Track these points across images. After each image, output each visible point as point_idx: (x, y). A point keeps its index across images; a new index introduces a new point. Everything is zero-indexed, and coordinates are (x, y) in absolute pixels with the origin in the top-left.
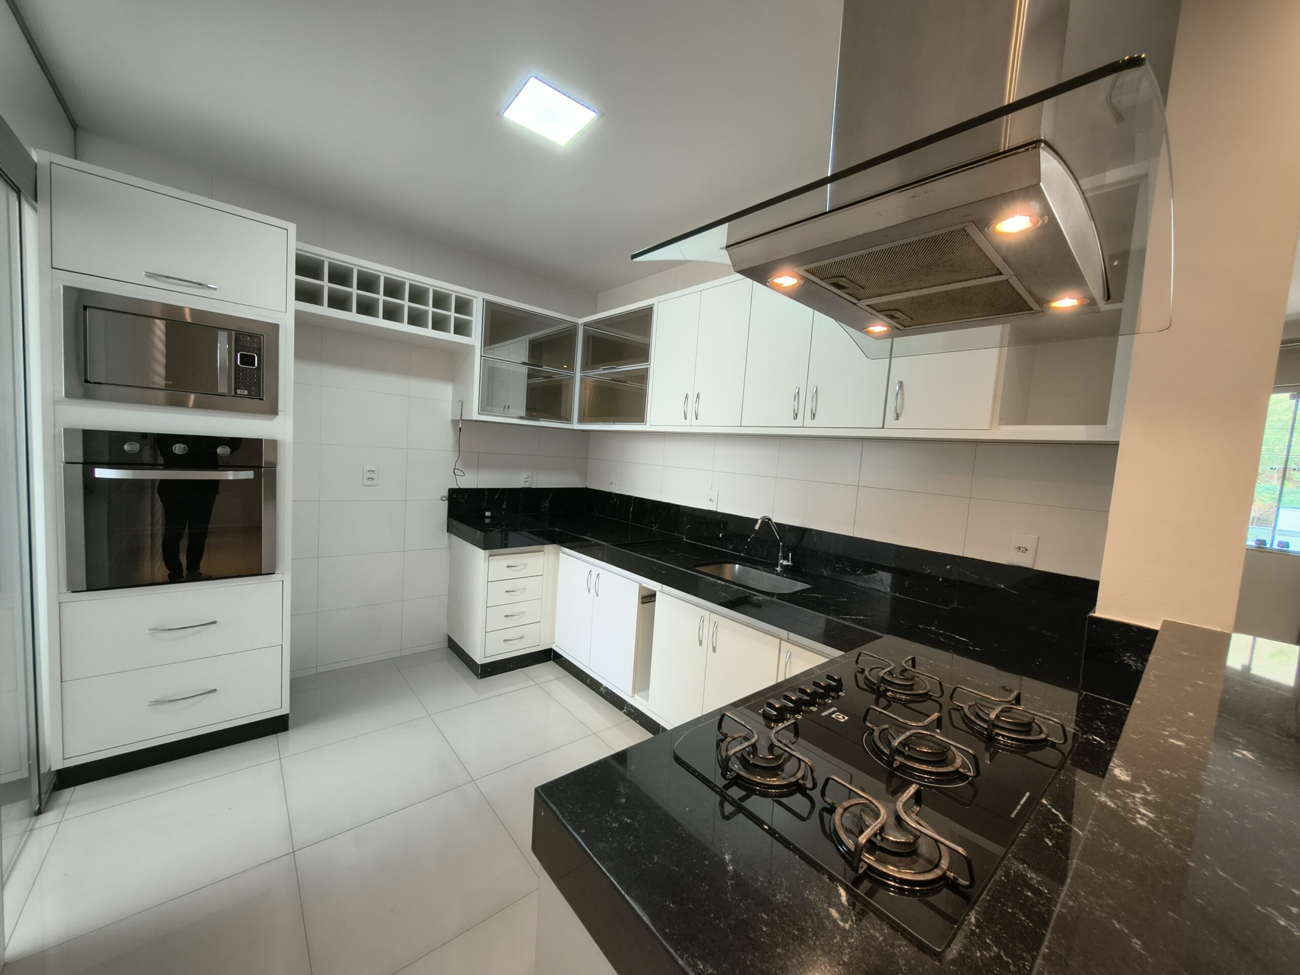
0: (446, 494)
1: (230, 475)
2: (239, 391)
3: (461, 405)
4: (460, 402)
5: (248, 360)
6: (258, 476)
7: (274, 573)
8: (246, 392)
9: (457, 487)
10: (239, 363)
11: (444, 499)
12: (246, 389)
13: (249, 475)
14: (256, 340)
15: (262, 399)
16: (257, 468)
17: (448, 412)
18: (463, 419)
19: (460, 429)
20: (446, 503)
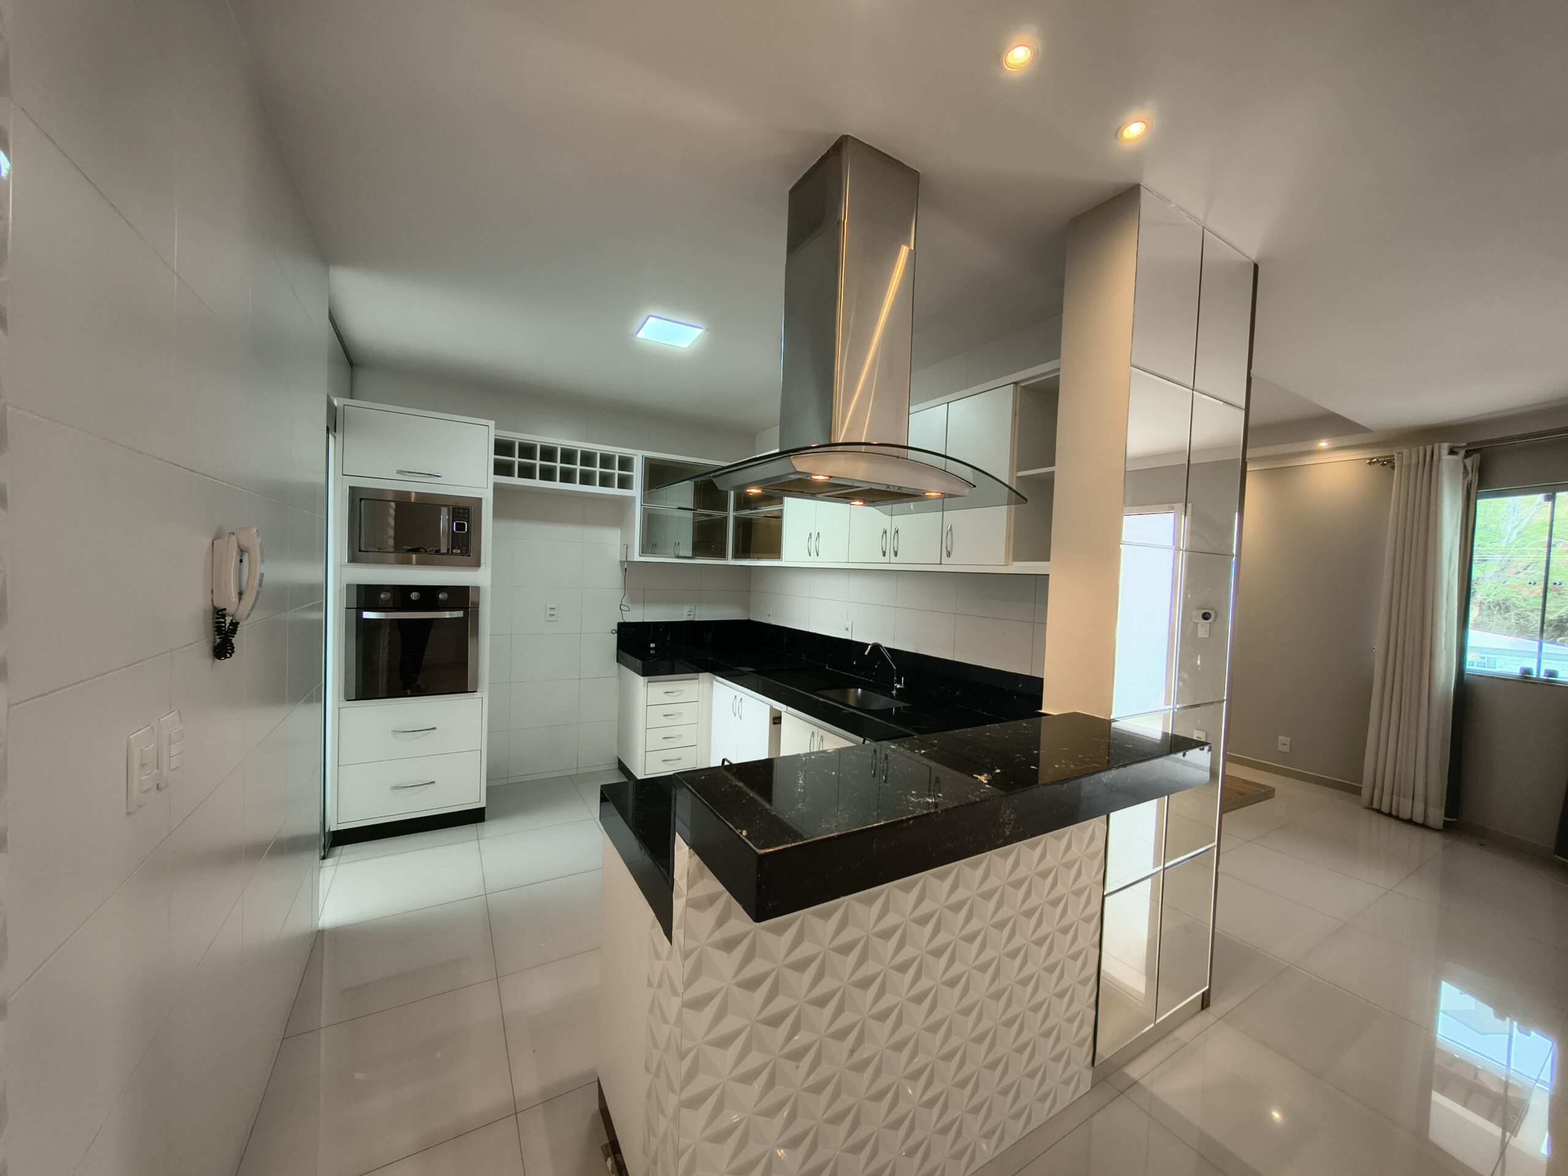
0: (616, 628)
1: (447, 615)
2: (454, 551)
4: (626, 546)
5: (460, 527)
6: (466, 614)
7: (476, 692)
8: (459, 551)
9: (622, 621)
10: (455, 529)
11: (614, 632)
12: (459, 549)
13: (459, 614)
14: (466, 511)
15: (470, 556)
16: (464, 608)
17: (617, 555)
18: (628, 560)
19: (626, 569)
20: (616, 635)
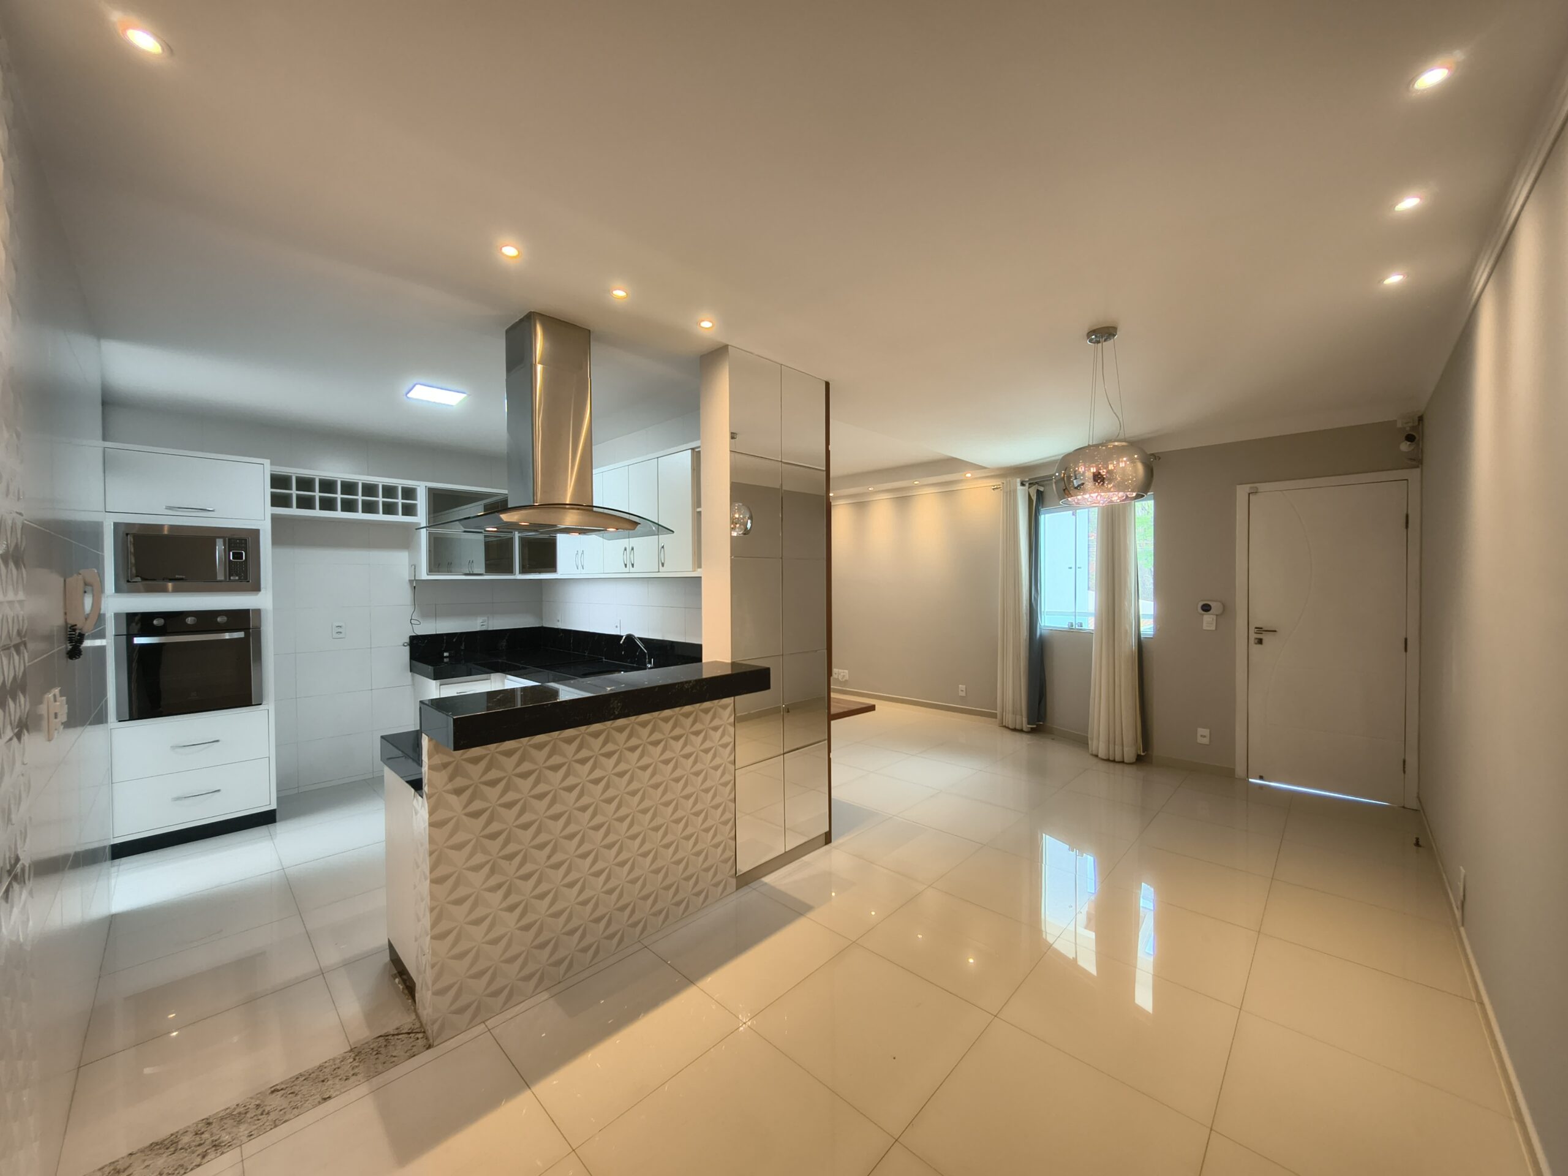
0: (408, 640)
1: (227, 636)
2: (232, 578)
3: (414, 567)
4: (413, 567)
5: (237, 556)
6: (247, 635)
7: (261, 704)
8: (237, 578)
9: (414, 634)
10: (231, 558)
11: (406, 644)
12: (237, 576)
13: (240, 635)
14: (243, 541)
15: (249, 582)
16: (246, 629)
17: (406, 575)
18: (416, 579)
19: (415, 587)
20: (408, 648)
